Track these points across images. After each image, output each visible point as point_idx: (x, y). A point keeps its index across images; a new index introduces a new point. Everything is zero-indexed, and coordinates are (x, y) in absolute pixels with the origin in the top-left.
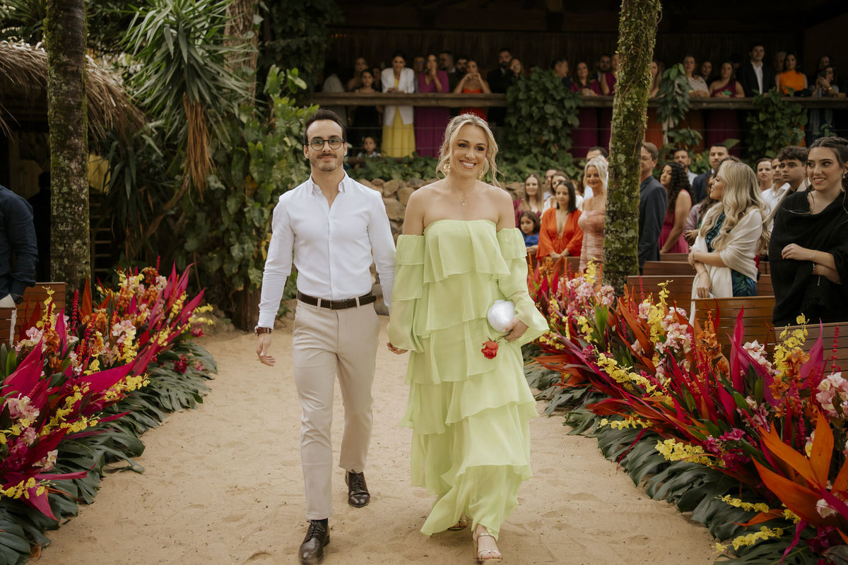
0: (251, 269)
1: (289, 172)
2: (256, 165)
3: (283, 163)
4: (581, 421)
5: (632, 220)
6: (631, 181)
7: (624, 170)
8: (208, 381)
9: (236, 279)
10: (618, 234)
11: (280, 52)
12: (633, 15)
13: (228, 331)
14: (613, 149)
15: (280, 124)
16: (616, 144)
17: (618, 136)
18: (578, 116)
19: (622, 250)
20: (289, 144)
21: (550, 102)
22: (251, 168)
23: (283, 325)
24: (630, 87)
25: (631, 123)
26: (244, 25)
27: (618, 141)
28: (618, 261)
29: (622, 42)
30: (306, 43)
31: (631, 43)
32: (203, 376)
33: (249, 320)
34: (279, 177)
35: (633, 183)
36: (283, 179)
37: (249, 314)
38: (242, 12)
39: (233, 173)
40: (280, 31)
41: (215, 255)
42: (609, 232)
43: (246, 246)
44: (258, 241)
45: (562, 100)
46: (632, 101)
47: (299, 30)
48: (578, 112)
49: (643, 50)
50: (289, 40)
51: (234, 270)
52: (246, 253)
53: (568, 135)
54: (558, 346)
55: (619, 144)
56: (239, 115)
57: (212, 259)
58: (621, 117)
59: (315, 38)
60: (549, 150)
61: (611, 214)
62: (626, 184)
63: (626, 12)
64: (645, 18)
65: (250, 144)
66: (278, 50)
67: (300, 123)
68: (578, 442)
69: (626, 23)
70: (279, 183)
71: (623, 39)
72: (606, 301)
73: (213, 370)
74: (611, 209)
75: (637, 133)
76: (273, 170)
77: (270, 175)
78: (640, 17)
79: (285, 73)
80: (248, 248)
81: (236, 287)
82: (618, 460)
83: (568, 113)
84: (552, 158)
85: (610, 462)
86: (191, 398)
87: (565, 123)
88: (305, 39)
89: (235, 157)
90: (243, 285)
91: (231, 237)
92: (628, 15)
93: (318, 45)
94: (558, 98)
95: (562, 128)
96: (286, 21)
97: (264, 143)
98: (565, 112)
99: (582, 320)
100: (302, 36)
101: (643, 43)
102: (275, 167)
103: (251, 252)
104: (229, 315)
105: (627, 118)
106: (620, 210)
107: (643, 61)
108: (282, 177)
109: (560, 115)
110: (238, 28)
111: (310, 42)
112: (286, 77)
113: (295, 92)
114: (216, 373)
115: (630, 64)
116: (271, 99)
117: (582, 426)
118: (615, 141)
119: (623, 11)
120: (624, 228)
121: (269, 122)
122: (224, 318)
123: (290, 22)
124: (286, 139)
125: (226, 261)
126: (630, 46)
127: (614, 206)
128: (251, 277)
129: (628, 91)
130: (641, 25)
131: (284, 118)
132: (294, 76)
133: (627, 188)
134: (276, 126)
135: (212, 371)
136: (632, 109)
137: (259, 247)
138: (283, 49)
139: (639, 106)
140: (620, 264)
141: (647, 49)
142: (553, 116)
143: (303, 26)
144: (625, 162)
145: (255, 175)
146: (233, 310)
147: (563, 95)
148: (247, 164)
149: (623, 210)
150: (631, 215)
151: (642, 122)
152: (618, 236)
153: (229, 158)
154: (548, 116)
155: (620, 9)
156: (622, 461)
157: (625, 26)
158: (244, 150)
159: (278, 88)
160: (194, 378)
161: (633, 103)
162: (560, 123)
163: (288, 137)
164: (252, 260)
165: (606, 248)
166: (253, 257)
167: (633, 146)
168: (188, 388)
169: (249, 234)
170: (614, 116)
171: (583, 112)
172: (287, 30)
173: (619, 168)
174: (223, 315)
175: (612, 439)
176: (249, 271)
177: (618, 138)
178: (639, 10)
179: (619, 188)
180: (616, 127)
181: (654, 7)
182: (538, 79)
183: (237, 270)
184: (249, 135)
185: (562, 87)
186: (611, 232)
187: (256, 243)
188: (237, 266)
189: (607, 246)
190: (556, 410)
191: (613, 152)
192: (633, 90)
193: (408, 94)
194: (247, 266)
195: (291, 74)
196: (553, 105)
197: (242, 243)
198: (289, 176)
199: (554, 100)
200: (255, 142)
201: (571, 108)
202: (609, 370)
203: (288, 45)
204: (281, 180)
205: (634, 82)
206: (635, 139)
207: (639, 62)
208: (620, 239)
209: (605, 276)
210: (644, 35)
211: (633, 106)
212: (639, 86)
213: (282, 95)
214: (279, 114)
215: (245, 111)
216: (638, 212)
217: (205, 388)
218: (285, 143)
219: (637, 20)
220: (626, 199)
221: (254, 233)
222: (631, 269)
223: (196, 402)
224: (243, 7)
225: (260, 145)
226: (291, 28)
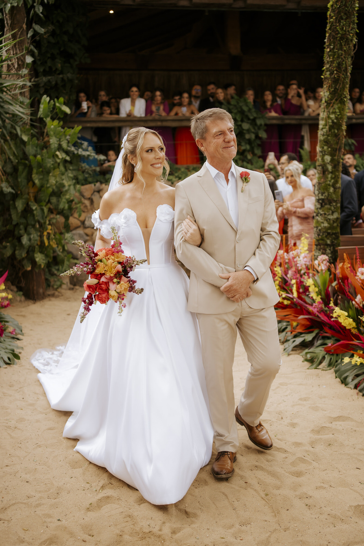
0: (37, 253)
1: (61, 178)
2: (37, 173)
3: (57, 172)
4: (315, 358)
5: (336, 205)
6: (335, 176)
7: (330, 168)
8: (18, 341)
9: (25, 262)
10: (326, 216)
11: (43, 86)
12: (336, 47)
13: (20, 301)
14: (321, 152)
15: (53, 141)
16: (323, 148)
17: (325, 142)
18: (266, 131)
19: (329, 228)
20: (60, 157)
21: (245, 120)
22: (33, 176)
23: (60, 294)
24: (334, 103)
25: (334, 132)
26: (18, 65)
27: (325, 145)
28: (326, 236)
29: (327, 68)
30: (63, 79)
31: (335, 69)
32: (13, 338)
33: (35, 292)
34: (54, 182)
35: (336, 177)
36: (57, 184)
37: (35, 288)
38: (16, 53)
39: (19, 180)
40: (42, 70)
41: (8, 244)
42: (319, 215)
43: (32, 236)
44: (40, 231)
45: (254, 120)
46: (335, 115)
47: (57, 69)
48: (265, 128)
49: (343, 74)
50: (49, 78)
51: (24, 255)
52: (32, 241)
53: (259, 145)
54: (286, 302)
55: (325, 148)
56: (21, 135)
57: (5, 247)
58: (327, 127)
59: (69, 75)
60: (246, 157)
61: (321, 201)
62: (332, 178)
63: (330, 45)
64: (345, 49)
65: (31, 157)
66: (42, 85)
67: (67, 140)
68: (318, 374)
69: (330, 53)
70: (54, 187)
71: (328, 66)
72: (323, 267)
73: (20, 332)
74: (321, 197)
75: (339, 139)
76: (50, 178)
77: (48, 181)
78: (341, 49)
79: (54, 101)
80: (33, 237)
81: (25, 267)
82: (356, 387)
83: (259, 129)
84: (248, 163)
85: (350, 389)
86: (11, 356)
87: (257, 137)
88: (61, 76)
89: (21, 168)
90: (30, 266)
91: (21, 230)
92: (332, 47)
93: (71, 81)
94: (251, 118)
95: (255, 140)
96: (46, 62)
97: (42, 156)
98: (256, 128)
99: (309, 282)
100: (59, 74)
101: (343, 69)
102: (51, 174)
103: (36, 240)
104: (20, 289)
105: (331, 128)
106: (327, 198)
107: (343, 83)
108: (57, 182)
109: (253, 130)
110: (14, 66)
111: (65, 78)
112: (55, 105)
113: (62, 116)
114: (23, 335)
115: (333, 85)
116: (44, 122)
117: (317, 361)
118: (323, 146)
119: (327, 44)
120: (331, 212)
121: (43, 140)
122: (17, 291)
123: (49, 63)
124: (58, 153)
125: (17, 248)
126: (334, 71)
127: (322, 195)
128: (37, 260)
129: (332, 106)
130: (342, 55)
131: (56, 137)
132: (60, 104)
133: (333, 181)
134: (51, 143)
135: (19, 334)
136: (335, 121)
137: (41, 236)
138: (45, 84)
139: (341, 118)
140: (328, 239)
141: (347, 73)
142: (248, 131)
143: (59, 66)
144: (330, 162)
145: (37, 181)
146: (23, 285)
147: (255, 115)
148: (30, 173)
149: (329, 198)
150: (335, 201)
151: (342, 130)
152: (326, 217)
153: (15, 169)
154: (245, 132)
155: (325, 43)
156: (359, 388)
157: (329, 56)
158: (27, 162)
159: (49, 113)
160: (8, 340)
161: (337, 116)
162: (253, 136)
163: (59, 151)
164: (37, 247)
165: (317, 227)
166: (37, 245)
167: (336, 149)
168: (7, 349)
169: (34, 226)
170: (320, 127)
171: (269, 128)
172: (47, 69)
173: (326, 166)
174: (15, 289)
175: (346, 371)
176: (36, 255)
177: (324, 143)
178: (341, 43)
179: (326, 181)
180: (323, 135)
181: (352, 40)
182: (236, 103)
183: (26, 255)
184: (30, 150)
185: (253, 110)
186: (321, 215)
187: (39, 234)
188: (25, 251)
189: (318, 225)
190: (292, 350)
191: (321, 154)
192: (336, 106)
193: (141, 117)
194: (34, 251)
195: (58, 102)
196: (248, 123)
197: (29, 234)
198: (61, 182)
199: (249, 119)
200: (35, 156)
201: (261, 125)
202: (341, 320)
203: (49, 81)
204: (55, 184)
205: (336, 100)
206: (337, 143)
207: (340, 83)
208: (328, 220)
209: (317, 248)
210: (344, 63)
211: (336, 118)
212: (340, 103)
213: (53, 119)
214: (52, 133)
215: (24, 132)
216: (340, 199)
217: (18, 347)
218: (57, 156)
219: (339, 50)
220: (332, 190)
221: (38, 226)
222: (336, 242)
223: (15, 360)
224: (16, 50)
225: (39, 157)
226: (50, 68)
